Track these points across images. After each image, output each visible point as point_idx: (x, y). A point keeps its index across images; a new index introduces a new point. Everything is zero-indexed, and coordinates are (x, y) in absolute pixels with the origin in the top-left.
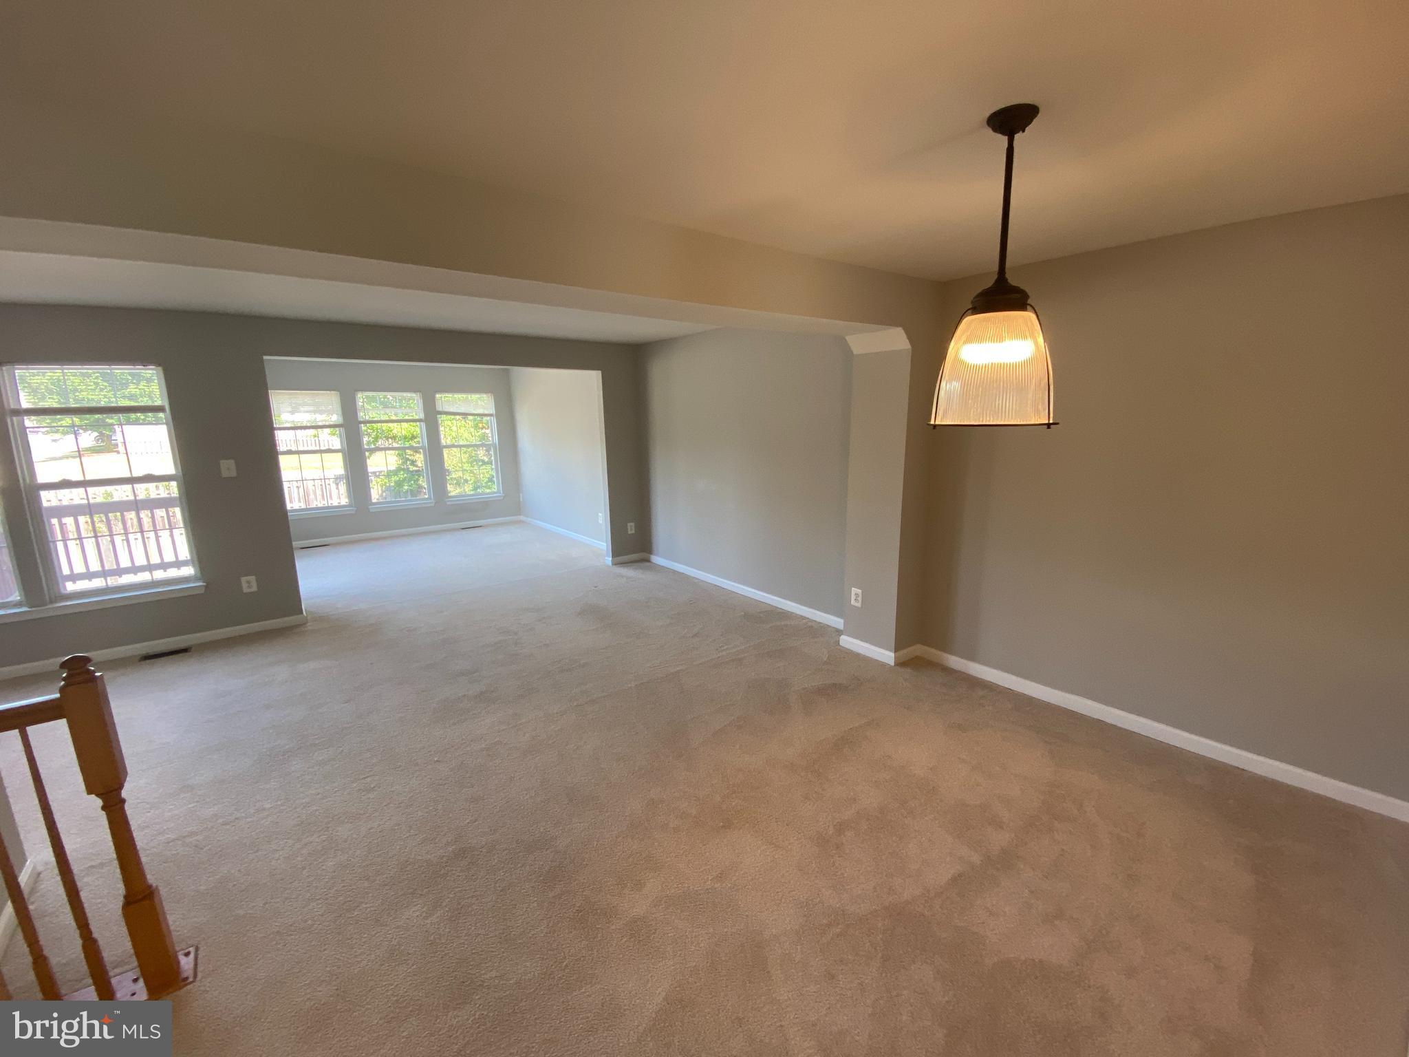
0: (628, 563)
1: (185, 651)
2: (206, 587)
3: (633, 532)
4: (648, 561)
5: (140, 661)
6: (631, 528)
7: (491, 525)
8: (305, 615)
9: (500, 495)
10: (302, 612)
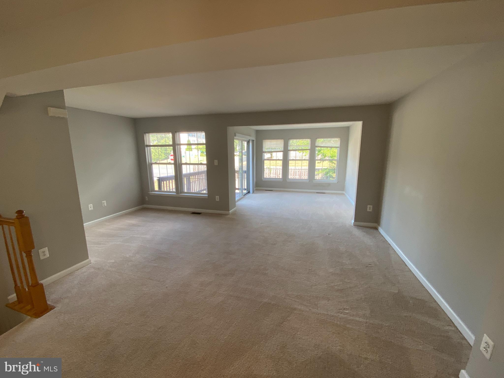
0: (361, 226)
1: (199, 213)
2: (208, 196)
3: (371, 211)
4: (376, 229)
5: (191, 213)
6: (370, 208)
7: (329, 193)
8: (230, 212)
9: (336, 181)
10: (229, 211)
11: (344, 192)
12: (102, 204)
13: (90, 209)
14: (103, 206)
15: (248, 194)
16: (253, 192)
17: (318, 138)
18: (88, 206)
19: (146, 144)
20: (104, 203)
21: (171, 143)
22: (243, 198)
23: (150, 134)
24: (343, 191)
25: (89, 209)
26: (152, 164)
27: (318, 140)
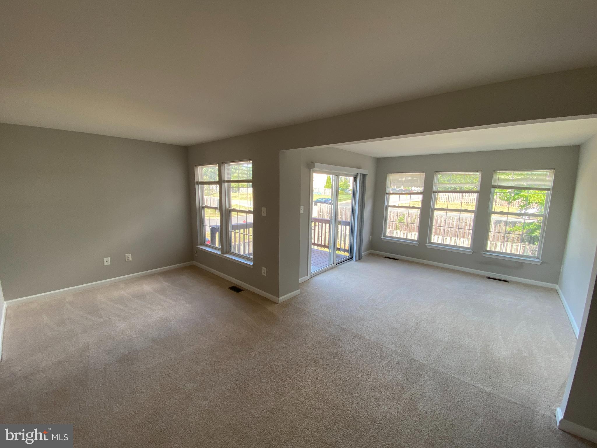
1: (239, 290)
2: (253, 266)
5: (229, 288)
7: (517, 283)
8: (280, 299)
9: (538, 260)
10: (278, 297)
11: (557, 287)
12: (125, 258)
13: (106, 264)
14: (127, 260)
15: (349, 261)
16: (359, 259)
17: (500, 170)
18: (103, 260)
19: (196, 180)
20: (128, 257)
21: (217, 180)
22: (335, 267)
23: (204, 167)
24: (554, 285)
25: (104, 263)
26: (203, 208)
27: (498, 174)
